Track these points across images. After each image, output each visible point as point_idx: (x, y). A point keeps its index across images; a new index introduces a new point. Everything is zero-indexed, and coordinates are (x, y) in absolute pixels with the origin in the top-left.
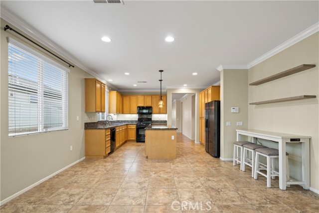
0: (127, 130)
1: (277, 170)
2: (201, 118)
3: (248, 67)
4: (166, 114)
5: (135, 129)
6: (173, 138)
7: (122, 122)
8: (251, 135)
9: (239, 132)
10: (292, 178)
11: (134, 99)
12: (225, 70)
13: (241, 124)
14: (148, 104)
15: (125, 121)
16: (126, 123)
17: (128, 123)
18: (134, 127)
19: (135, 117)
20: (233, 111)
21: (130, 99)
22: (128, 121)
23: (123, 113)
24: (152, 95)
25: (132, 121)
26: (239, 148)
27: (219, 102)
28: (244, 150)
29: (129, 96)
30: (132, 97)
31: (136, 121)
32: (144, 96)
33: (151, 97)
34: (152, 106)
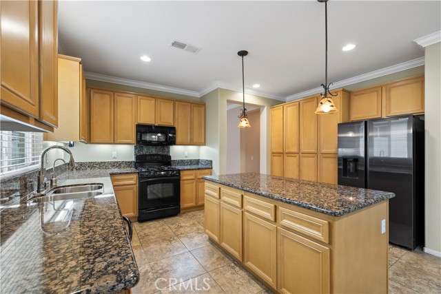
2: (282, 154)
5: (136, 187)
7: (83, 166)
11: (125, 103)
14: (166, 119)
15: (92, 165)
19: (125, 152)
21: (114, 103)
22: (102, 164)
23: (89, 141)
24: (175, 100)
25: (117, 164)
29: (112, 93)
30: (121, 96)
31: (128, 164)
32: (155, 98)
33: (171, 105)
34: (176, 126)
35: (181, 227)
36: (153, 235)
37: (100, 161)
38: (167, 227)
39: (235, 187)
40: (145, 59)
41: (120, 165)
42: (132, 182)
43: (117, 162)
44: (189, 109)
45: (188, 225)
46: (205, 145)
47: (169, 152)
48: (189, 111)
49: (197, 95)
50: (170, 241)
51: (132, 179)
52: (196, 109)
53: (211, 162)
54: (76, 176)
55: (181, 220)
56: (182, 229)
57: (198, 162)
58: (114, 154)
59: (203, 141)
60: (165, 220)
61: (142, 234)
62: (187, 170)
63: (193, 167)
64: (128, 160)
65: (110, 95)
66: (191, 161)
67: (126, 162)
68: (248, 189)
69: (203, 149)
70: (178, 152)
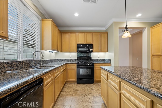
0: (66, 70)
5: (75, 69)
7: (61, 60)
11: (73, 36)
14: (89, 41)
15: (64, 60)
16: (65, 63)
17: (67, 62)
19: (74, 55)
21: (69, 37)
22: (67, 60)
23: (61, 51)
24: (92, 32)
25: (71, 60)
29: (69, 33)
30: (72, 34)
31: (75, 60)
32: (84, 33)
33: (91, 34)
34: (93, 44)
35: (92, 90)
36: (79, 91)
37: (66, 59)
38: (86, 88)
39: (115, 75)
40: (76, 15)
41: (72, 60)
42: (74, 67)
43: (71, 59)
44: (99, 35)
45: (96, 89)
46: (107, 52)
47: (91, 55)
48: (99, 36)
49: (104, 29)
50: (85, 96)
51: (74, 66)
52: (103, 35)
53: (110, 60)
54: (59, 64)
55: (93, 86)
56: (92, 91)
57: (104, 60)
58: (70, 56)
59: (106, 50)
60: (87, 85)
61: (75, 89)
62: (98, 63)
63: (102, 62)
64: (75, 59)
65: (68, 34)
66: (101, 59)
67: (74, 59)
68: (123, 78)
69: (107, 54)
70: (95, 55)
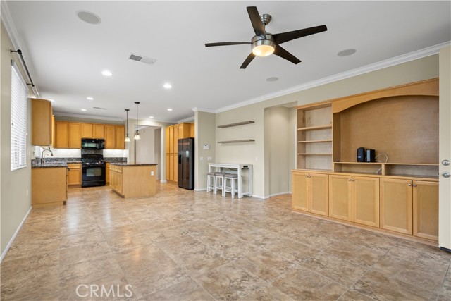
1: (237, 188)
2: (169, 154)
3: (216, 112)
4: (124, 149)
5: (80, 170)
6: (152, 173)
8: (218, 166)
9: (211, 165)
10: (244, 192)
11: (75, 127)
12: (199, 112)
13: (211, 158)
18: (79, 166)
20: (205, 147)
21: (69, 128)
24: (105, 124)
26: (212, 178)
27: (193, 139)
28: (216, 178)
30: (73, 124)
32: (93, 124)
33: (102, 128)
34: (105, 139)
41: (73, 159)
47: (102, 153)
48: (114, 130)
52: (118, 129)
57: (122, 159)
59: (123, 146)
62: (111, 162)
64: (78, 157)
65: (67, 124)
66: (117, 158)
70: (108, 153)
